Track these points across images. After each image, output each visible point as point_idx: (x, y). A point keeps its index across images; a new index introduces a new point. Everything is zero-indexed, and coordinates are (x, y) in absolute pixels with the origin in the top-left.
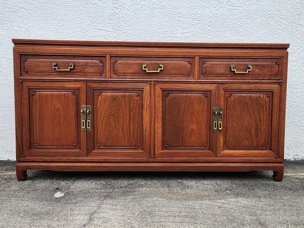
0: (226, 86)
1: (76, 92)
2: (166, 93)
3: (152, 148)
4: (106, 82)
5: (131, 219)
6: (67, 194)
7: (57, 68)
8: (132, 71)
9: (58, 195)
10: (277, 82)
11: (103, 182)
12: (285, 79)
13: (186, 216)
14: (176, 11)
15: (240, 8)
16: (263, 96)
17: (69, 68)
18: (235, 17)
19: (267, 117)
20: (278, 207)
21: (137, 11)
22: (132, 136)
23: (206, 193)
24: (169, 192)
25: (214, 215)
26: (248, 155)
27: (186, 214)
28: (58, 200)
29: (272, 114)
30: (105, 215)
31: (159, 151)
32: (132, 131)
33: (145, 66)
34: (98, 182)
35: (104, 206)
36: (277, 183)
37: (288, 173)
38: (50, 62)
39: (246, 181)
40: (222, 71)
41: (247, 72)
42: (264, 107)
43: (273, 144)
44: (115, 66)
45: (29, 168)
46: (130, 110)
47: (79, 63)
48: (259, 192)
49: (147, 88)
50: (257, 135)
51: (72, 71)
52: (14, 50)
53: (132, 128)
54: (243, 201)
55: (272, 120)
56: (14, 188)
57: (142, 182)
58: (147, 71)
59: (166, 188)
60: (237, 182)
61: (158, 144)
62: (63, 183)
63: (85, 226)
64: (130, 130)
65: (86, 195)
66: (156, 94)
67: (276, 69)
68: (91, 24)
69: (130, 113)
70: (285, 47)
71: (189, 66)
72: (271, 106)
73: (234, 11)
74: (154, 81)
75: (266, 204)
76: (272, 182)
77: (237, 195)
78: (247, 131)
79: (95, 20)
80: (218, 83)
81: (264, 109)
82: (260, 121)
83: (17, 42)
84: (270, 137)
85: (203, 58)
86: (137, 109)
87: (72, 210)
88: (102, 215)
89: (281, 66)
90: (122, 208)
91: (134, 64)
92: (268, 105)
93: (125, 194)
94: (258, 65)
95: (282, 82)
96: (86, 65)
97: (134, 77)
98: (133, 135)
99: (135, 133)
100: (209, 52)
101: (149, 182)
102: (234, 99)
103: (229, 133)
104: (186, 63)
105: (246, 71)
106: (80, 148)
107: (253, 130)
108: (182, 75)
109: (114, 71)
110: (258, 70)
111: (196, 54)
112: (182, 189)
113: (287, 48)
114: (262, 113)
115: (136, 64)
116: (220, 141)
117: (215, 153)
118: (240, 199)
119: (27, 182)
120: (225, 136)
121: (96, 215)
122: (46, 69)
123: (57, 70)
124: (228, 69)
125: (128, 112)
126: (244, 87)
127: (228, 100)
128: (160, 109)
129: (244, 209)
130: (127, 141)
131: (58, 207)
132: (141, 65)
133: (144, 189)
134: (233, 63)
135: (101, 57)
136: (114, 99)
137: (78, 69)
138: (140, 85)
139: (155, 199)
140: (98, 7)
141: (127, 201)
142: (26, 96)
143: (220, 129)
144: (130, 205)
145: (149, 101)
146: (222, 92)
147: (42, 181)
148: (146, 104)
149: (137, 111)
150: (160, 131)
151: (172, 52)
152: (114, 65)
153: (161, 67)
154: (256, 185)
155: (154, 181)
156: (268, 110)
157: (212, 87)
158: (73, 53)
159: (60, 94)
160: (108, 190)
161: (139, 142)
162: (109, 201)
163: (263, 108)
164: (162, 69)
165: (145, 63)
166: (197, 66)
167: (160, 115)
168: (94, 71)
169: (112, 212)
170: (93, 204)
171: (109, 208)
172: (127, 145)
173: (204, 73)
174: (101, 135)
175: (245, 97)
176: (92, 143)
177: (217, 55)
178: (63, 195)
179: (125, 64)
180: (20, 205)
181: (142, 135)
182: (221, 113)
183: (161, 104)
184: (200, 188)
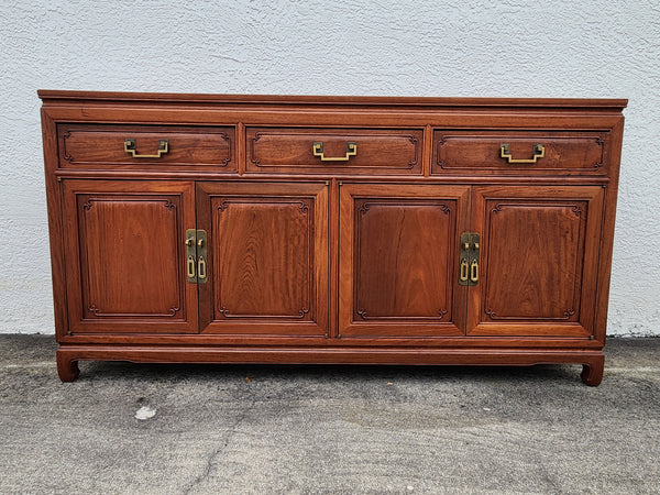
0: (489, 189)
1: (173, 201)
2: (362, 204)
3: (333, 316)
4: (237, 180)
5: (291, 467)
6: (162, 412)
7: (133, 151)
8: (291, 157)
9: (144, 413)
10: (597, 182)
11: (232, 385)
12: (614, 175)
13: (399, 462)
14: (386, 15)
15: (526, 9)
16: (567, 211)
17: (159, 151)
18: (516, 29)
19: (573, 255)
20: (586, 444)
21: (300, 17)
22: (291, 293)
23: (441, 412)
24: (366, 410)
25: (454, 460)
26: (530, 334)
27: (398, 456)
28: (144, 425)
29: (584, 247)
30: (238, 458)
31: (347, 323)
32: (290, 283)
33: (318, 147)
34: (223, 386)
35: (235, 439)
36: (590, 389)
37: (615, 367)
38: (119, 139)
39: (525, 386)
40: (481, 157)
41: (535, 161)
42: (569, 235)
43: (584, 310)
44: (255, 146)
45: (82, 356)
46: (286, 241)
47: (179, 140)
48: (550, 410)
49: (322, 193)
50: (551, 292)
51: (166, 158)
52: (44, 113)
53: (291, 276)
54: (515, 430)
55: (583, 260)
56: (54, 397)
57: (312, 386)
58: (323, 159)
59: (361, 400)
60: (507, 386)
61: (346, 308)
62: (152, 388)
63: (199, 480)
64: (287, 281)
65: (199, 414)
66: (342, 206)
67: (596, 153)
68: (204, 46)
69: (286, 246)
70: (617, 106)
71: (412, 147)
72: (582, 232)
73: (514, 17)
74: (337, 179)
75: (561, 437)
76: (579, 388)
77: (504, 416)
78: (530, 283)
79: (211, 36)
80: (473, 184)
81: (569, 238)
82: (559, 263)
83: (48, 97)
84: (578, 296)
85: (441, 131)
86: (303, 238)
87: (172, 447)
88: (231, 458)
89: (606, 147)
90: (272, 442)
91: (293, 142)
92: (576, 230)
93: (277, 412)
94: (557, 145)
95: (607, 182)
96: (195, 144)
97: (295, 170)
98: (294, 292)
99: (299, 288)
100: (454, 118)
101: (327, 387)
102: (506, 217)
103: (492, 288)
104: (405, 140)
105: (533, 158)
106: (185, 317)
107: (544, 280)
108: (397, 165)
109: (253, 157)
110: (557, 157)
111: (425, 122)
112: (392, 403)
113: (621, 109)
114: (563, 248)
115: (300, 142)
116: (473, 303)
117: (463, 328)
118: (509, 425)
119: (80, 385)
120: (485, 294)
121: (220, 458)
122: (111, 154)
123: (134, 155)
124: (494, 153)
125: (283, 244)
126: (528, 191)
127: (493, 220)
128: (350, 238)
129: (516, 448)
130: (280, 303)
131: (143, 440)
132: (310, 144)
133: (315, 402)
134: (505, 141)
135: (226, 128)
136: (254, 216)
137: (178, 153)
138: (308, 188)
139: (338, 423)
140: (216, 7)
141: (283, 427)
142: (71, 210)
143: (475, 279)
144: (288, 437)
145: (325, 222)
146: (481, 202)
147: (111, 382)
148: (320, 228)
149: (302, 242)
150: (349, 283)
151: (375, 117)
152: (252, 145)
153: (352, 150)
154: (545, 393)
155: (337, 384)
156: (576, 240)
157: (459, 192)
158: (167, 119)
159: (142, 206)
160: (243, 404)
161: (304, 305)
162: (245, 428)
163: (565, 236)
164: (355, 153)
165: (318, 142)
166: (428, 148)
167: (349, 251)
168: (211, 157)
169: (252, 452)
170: (214, 435)
171: (247, 444)
172: (282, 310)
173: (442, 162)
174: (228, 290)
175: (529, 212)
176: (210, 305)
177: (472, 124)
178: (153, 413)
179: (276, 144)
180: (70, 435)
181: (312, 292)
182: (477, 246)
183: (351, 228)
184: (430, 399)
